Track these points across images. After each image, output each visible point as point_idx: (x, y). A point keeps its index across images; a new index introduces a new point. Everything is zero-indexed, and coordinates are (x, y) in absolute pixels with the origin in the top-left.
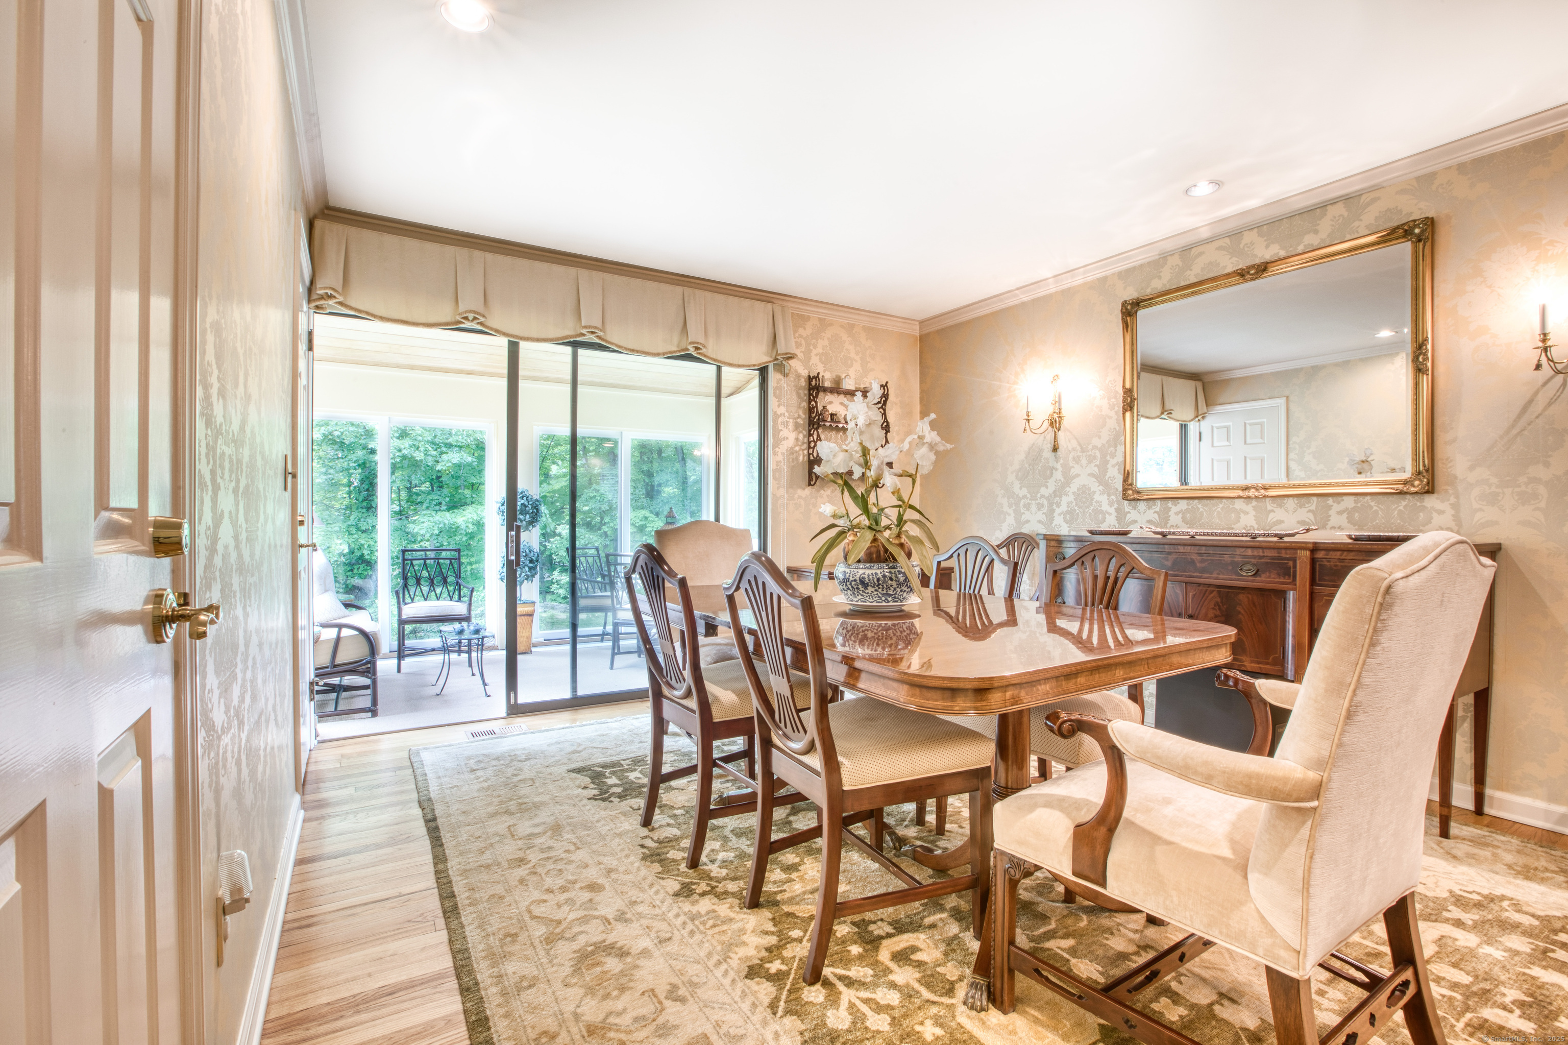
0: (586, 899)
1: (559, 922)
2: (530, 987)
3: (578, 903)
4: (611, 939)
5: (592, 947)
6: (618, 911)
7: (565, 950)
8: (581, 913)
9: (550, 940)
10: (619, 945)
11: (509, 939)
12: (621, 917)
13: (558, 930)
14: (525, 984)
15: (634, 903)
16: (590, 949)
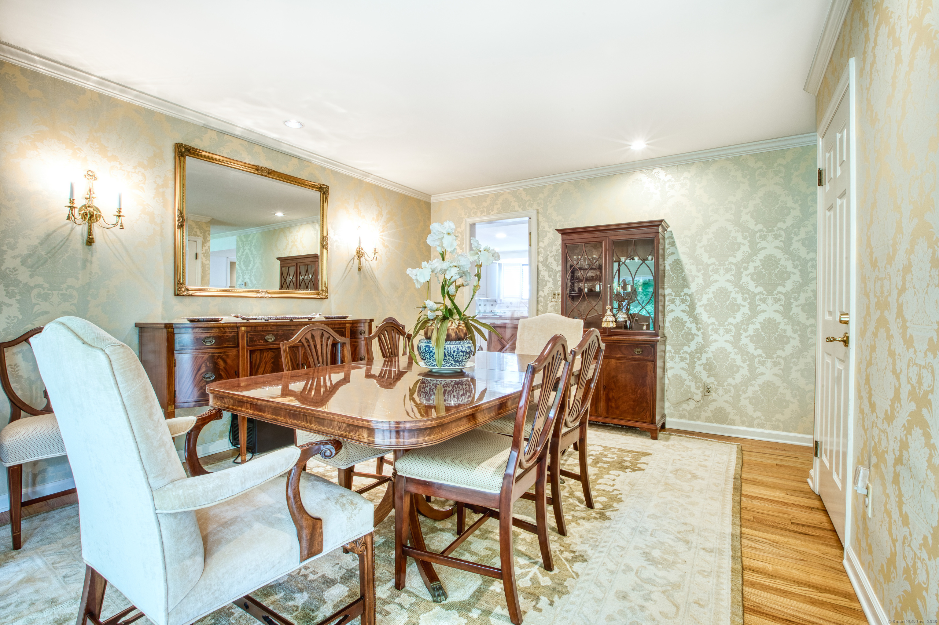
0: (636, 592)
1: (664, 592)
2: (704, 571)
3: (642, 593)
4: (645, 563)
5: (659, 566)
6: (626, 574)
7: (673, 576)
8: (647, 586)
9: (676, 586)
10: (645, 558)
11: (702, 603)
12: (628, 569)
13: (669, 588)
14: (706, 574)
15: (612, 572)
16: (660, 566)
